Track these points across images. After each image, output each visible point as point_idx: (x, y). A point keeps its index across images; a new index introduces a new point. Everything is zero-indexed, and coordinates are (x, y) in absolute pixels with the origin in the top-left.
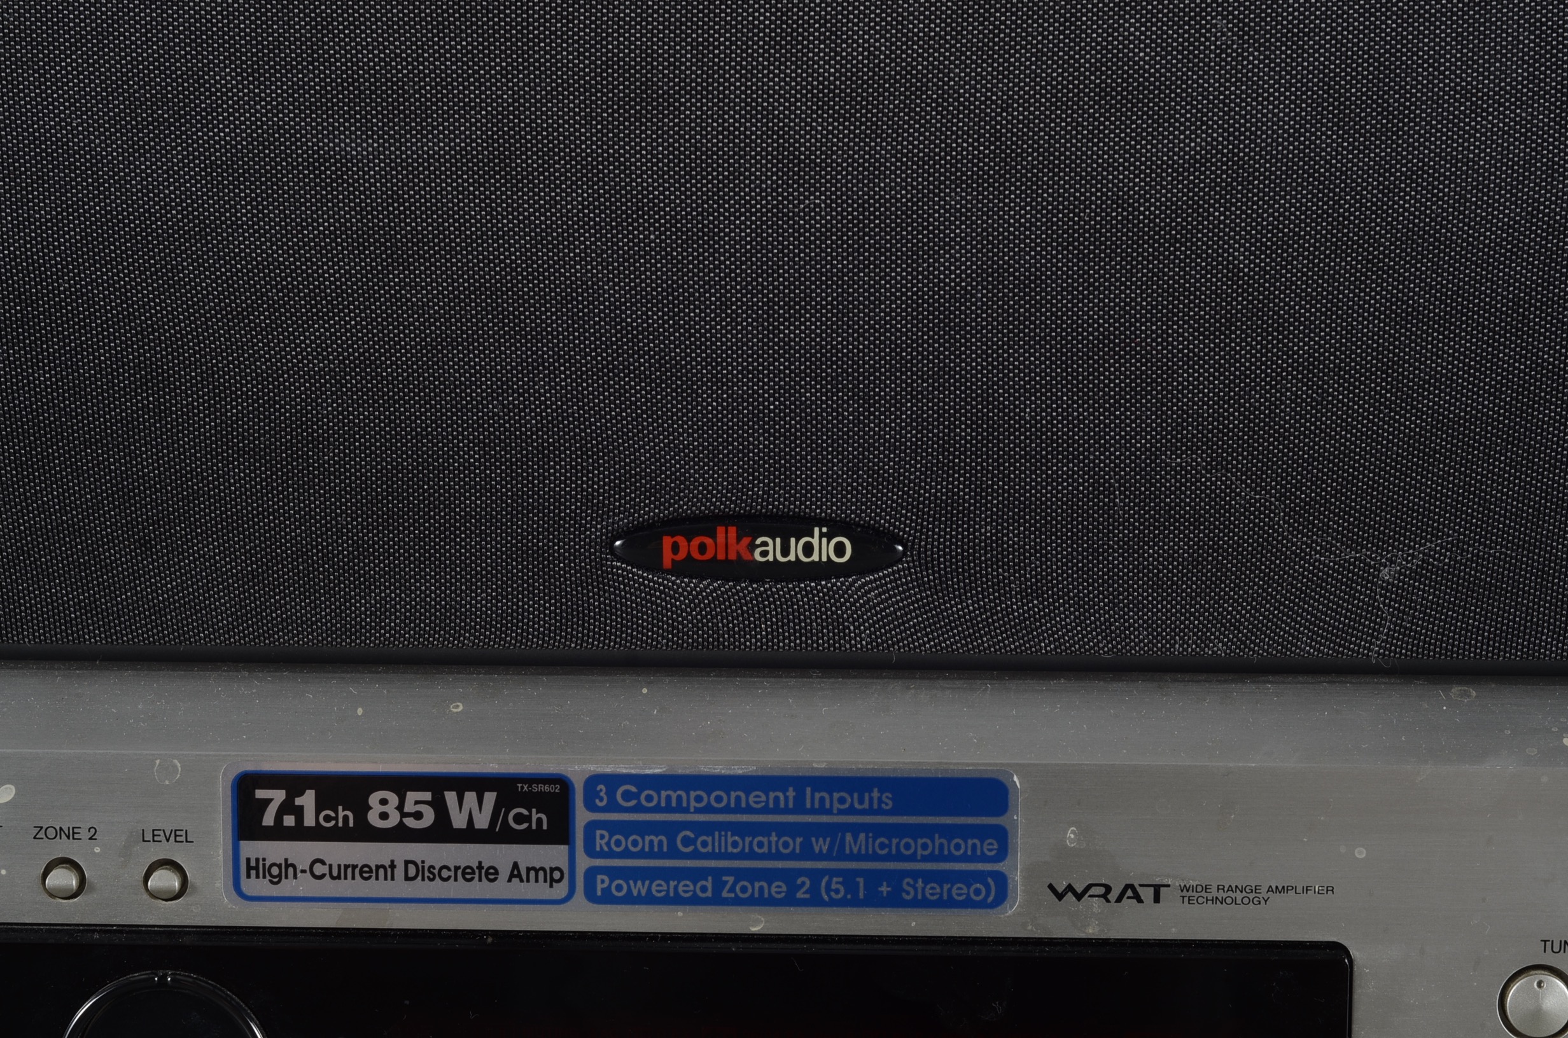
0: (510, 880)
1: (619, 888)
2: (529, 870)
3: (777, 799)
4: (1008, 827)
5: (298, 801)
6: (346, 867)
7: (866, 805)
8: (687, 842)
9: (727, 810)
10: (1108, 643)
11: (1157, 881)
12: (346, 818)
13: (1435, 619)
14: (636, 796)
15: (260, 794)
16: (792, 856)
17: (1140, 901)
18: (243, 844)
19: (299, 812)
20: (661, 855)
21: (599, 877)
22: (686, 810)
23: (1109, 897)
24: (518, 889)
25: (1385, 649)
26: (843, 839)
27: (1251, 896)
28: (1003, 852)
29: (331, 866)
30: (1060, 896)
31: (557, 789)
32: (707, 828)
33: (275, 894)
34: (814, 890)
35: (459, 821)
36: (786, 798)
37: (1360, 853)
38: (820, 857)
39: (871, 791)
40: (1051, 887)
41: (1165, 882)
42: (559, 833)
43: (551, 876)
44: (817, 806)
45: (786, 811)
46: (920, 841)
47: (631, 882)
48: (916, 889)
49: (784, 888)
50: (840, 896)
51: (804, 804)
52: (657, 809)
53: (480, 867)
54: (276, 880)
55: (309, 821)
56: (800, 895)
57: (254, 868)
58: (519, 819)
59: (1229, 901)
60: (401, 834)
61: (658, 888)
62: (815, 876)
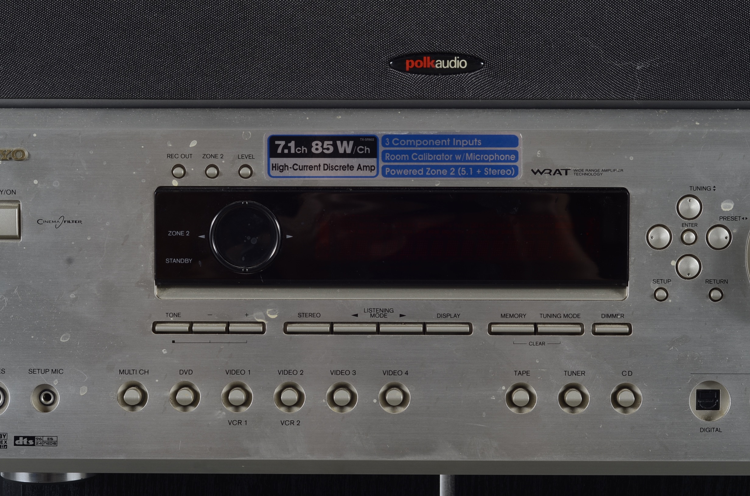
0: (357, 170)
1: (393, 172)
2: (364, 166)
3: (444, 142)
4: (518, 151)
5: (289, 145)
6: (305, 166)
7: (473, 144)
8: (415, 157)
9: (428, 146)
10: (549, 95)
11: (566, 168)
12: (305, 150)
13: (654, 86)
14: (399, 142)
15: (277, 142)
16: (449, 161)
17: (561, 175)
18: (271, 159)
19: (289, 148)
20: (407, 161)
21: (387, 169)
22: (415, 146)
23: (551, 173)
24: (361, 173)
25: (638, 96)
26: (465, 155)
27: (597, 173)
28: (516, 160)
29: (299, 166)
30: (535, 173)
31: (373, 140)
32: (422, 152)
33: (281, 176)
34: (456, 172)
35: (341, 151)
36: (447, 142)
37: (631, 158)
38: (458, 161)
39: (474, 139)
40: (532, 170)
41: (569, 168)
42: (373, 154)
43: (371, 168)
44: (457, 144)
45: (447, 146)
46: (490, 156)
47: (397, 170)
48: (489, 171)
49: (446, 172)
50: (464, 174)
51: (453, 144)
52: (405, 146)
53: (348, 166)
54: (282, 171)
55: (293, 151)
56: (452, 174)
57: (275, 167)
58: (361, 150)
59: (589, 174)
60: (322, 155)
61: (406, 172)
62: (456, 167)
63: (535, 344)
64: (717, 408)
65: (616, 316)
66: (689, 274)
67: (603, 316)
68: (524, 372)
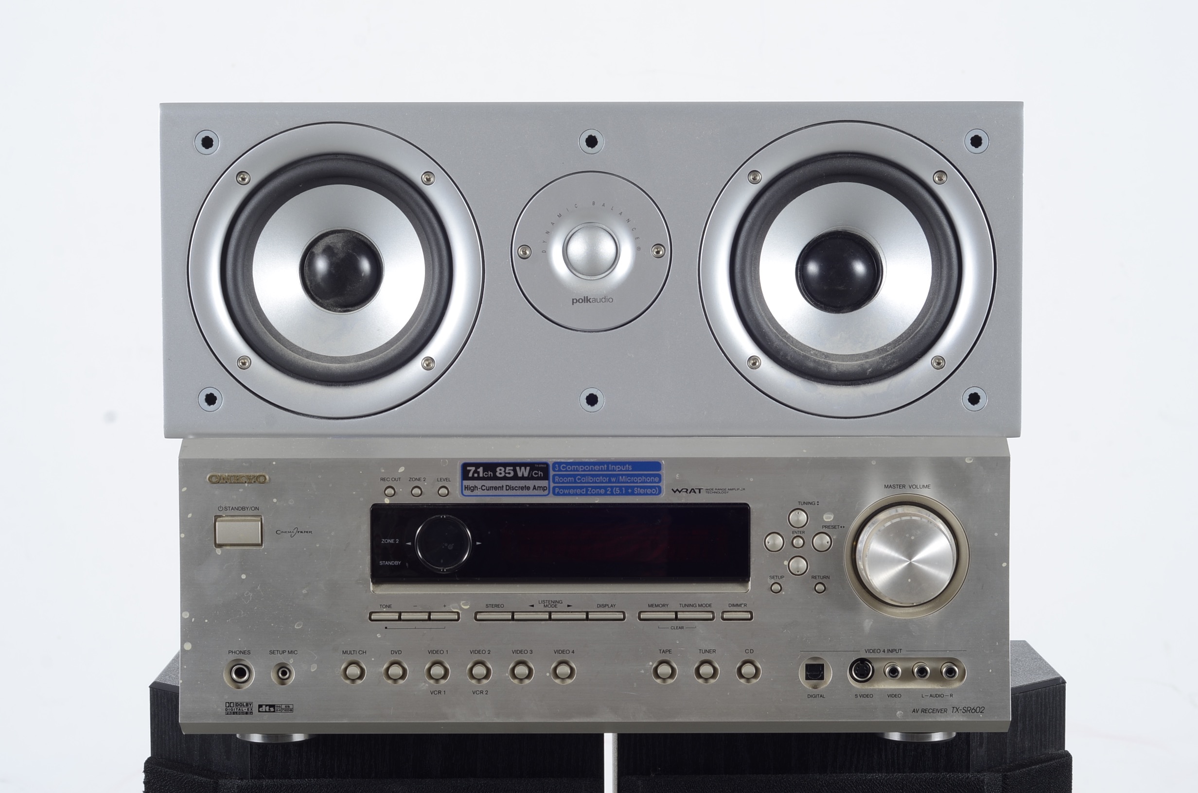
0: (533, 490)
1: (561, 491)
2: (538, 487)
3: (602, 468)
4: (661, 474)
5: (478, 470)
6: (491, 487)
7: (625, 469)
8: (579, 479)
9: (589, 471)
11: (700, 488)
12: (491, 474)
14: (566, 467)
15: (468, 468)
16: (606, 483)
17: (695, 493)
18: (464, 481)
19: (478, 473)
20: (572, 483)
21: (556, 489)
22: (579, 471)
23: (687, 492)
24: (536, 492)
26: (619, 478)
27: (724, 491)
28: (660, 481)
29: (487, 487)
30: (675, 492)
31: (545, 466)
32: (584, 476)
33: (472, 495)
34: (612, 491)
35: (520, 475)
36: (604, 468)
37: (752, 479)
38: (613, 483)
39: (626, 465)
40: (673, 490)
42: (546, 477)
43: (544, 489)
44: (612, 469)
45: (604, 471)
46: (639, 478)
47: (565, 490)
48: (638, 491)
49: (604, 491)
50: (618, 493)
51: (609, 468)
52: (571, 471)
53: (525, 486)
54: (472, 491)
55: (481, 475)
56: (608, 493)
57: (467, 488)
58: (535, 474)
59: (718, 492)
60: (505, 478)
61: (572, 491)
62: (612, 487)
63: (675, 628)
64: (822, 678)
65: (740, 605)
66: (798, 572)
67: (730, 605)
68: (667, 650)
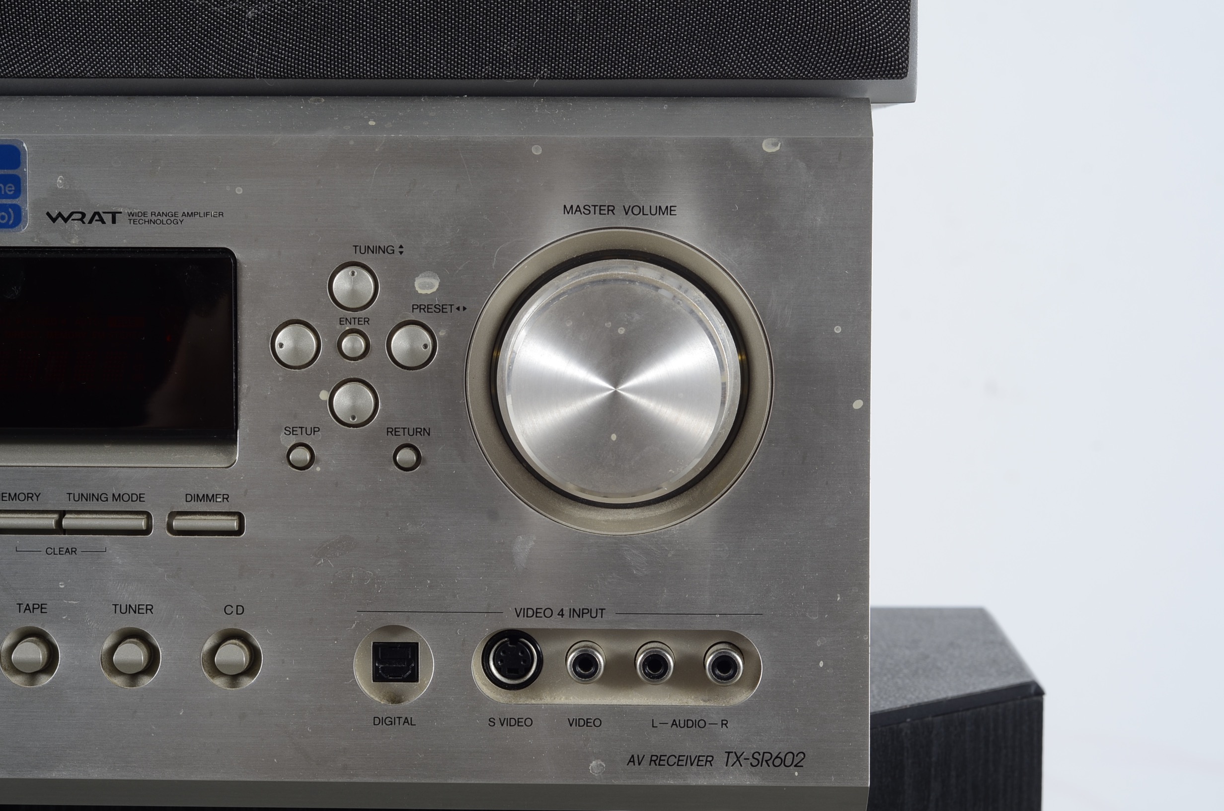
4: (20, 176)
10: (92, 68)
11: (114, 210)
13: (293, 49)
17: (103, 222)
23: (84, 220)
25: (264, 70)
27: (172, 219)
28: (18, 193)
30: (54, 220)
37: (239, 190)
40: (48, 214)
41: (119, 210)
59: (158, 222)
63: (57, 551)
64: (414, 677)
65: (214, 497)
66: (354, 418)
67: (189, 498)
68: (36, 606)
